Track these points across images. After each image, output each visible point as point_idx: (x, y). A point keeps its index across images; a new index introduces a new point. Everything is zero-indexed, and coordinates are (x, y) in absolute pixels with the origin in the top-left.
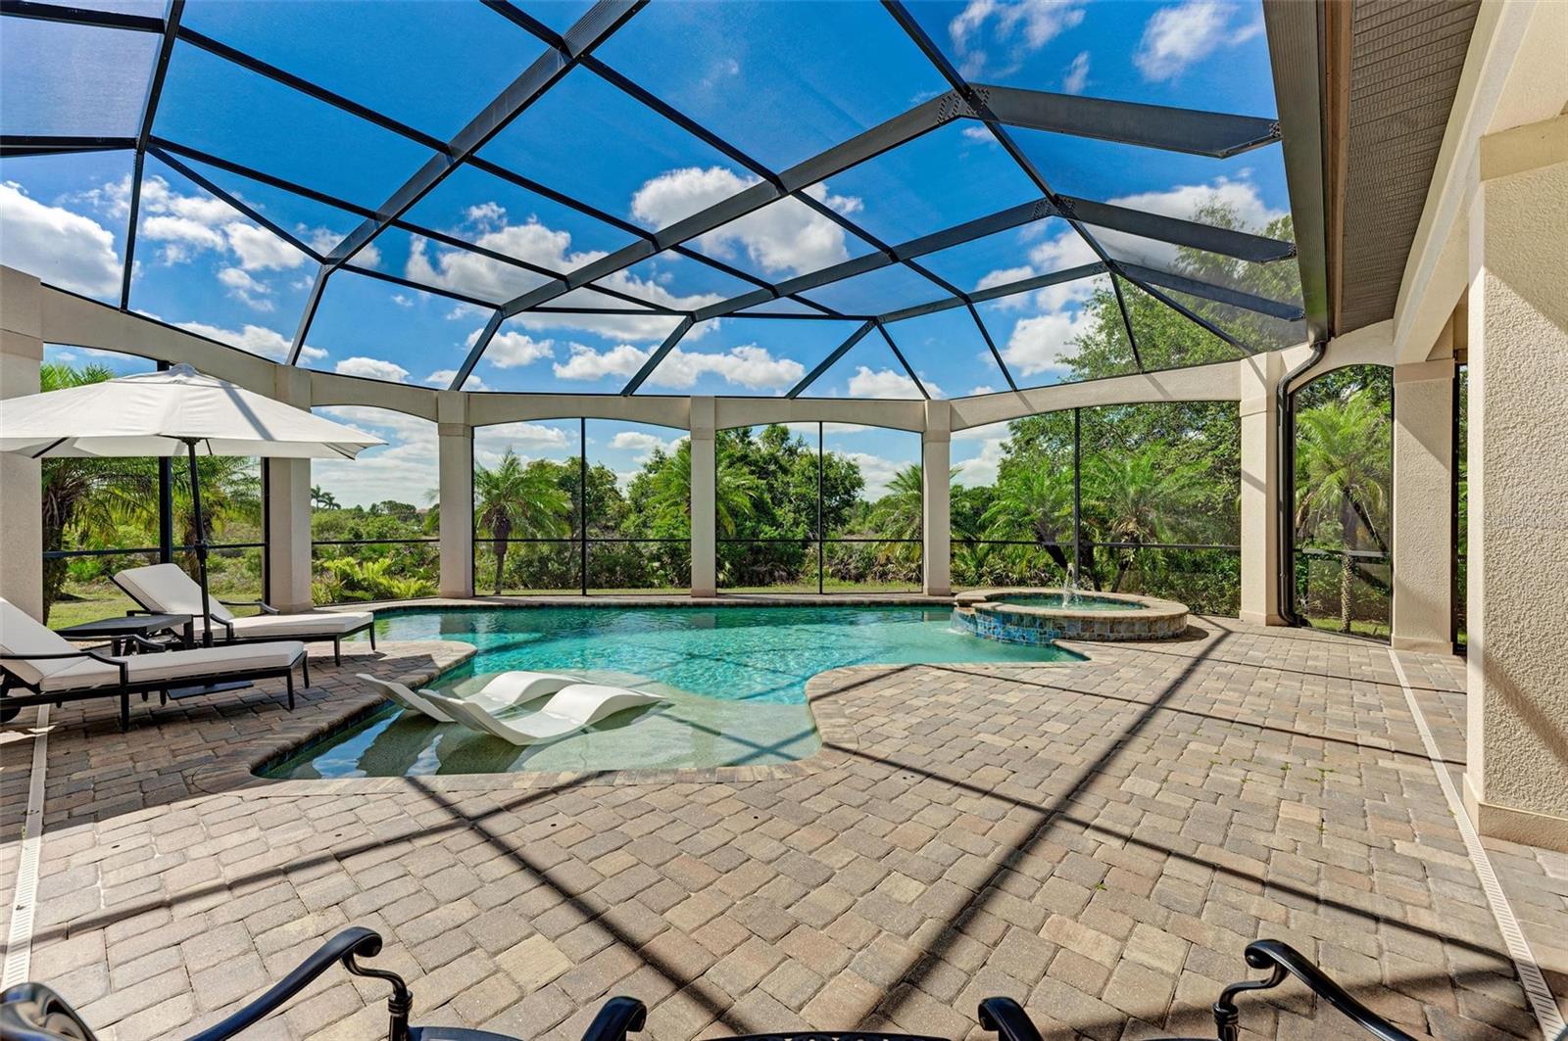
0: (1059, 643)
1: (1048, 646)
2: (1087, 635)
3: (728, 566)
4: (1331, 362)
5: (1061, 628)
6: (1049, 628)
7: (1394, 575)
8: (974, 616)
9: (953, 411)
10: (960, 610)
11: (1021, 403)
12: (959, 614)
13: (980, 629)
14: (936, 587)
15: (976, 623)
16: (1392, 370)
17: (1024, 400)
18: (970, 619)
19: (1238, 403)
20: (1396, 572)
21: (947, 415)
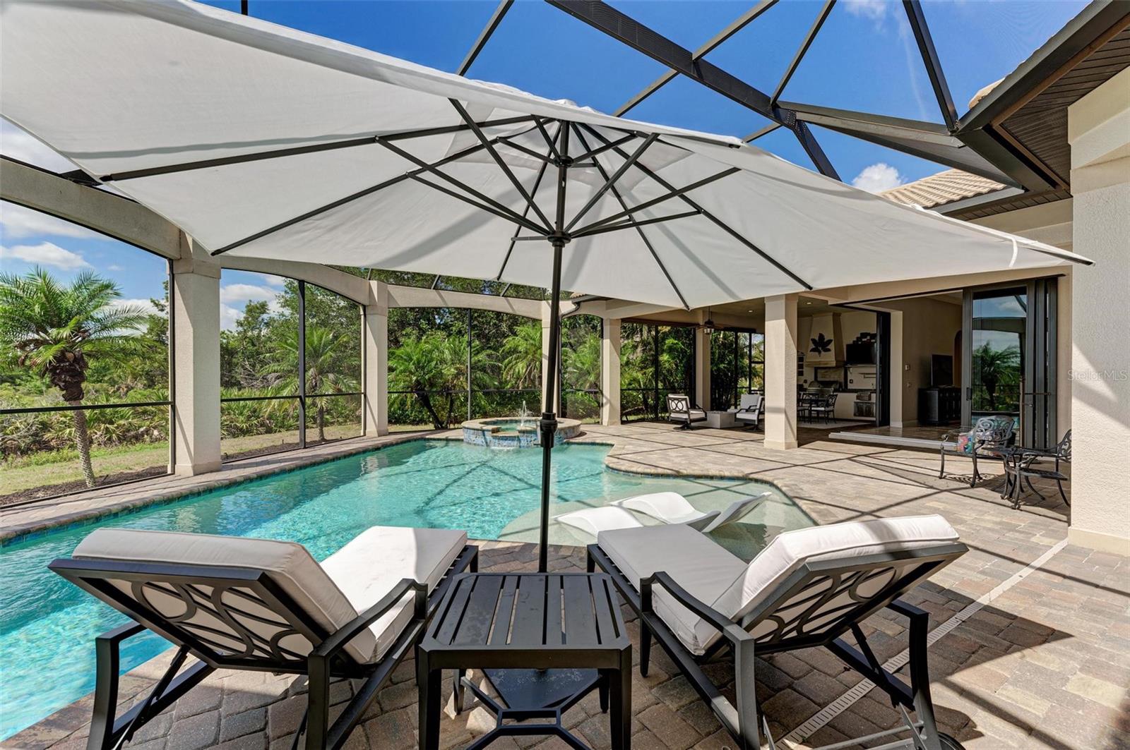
4: (581, 312)
7: (606, 398)
8: (518, 437)
9: (389, 293)
10: (495, 434)
11: (438, 298)
12: (495, 437)
13: (523, 443)
14: (382, 429)
15: (519, 440)
16: (602, 319)
17: (441, 297)
18: (512, 438)
19: (541, 321)
20: (608, 397)
21: (387, 295)
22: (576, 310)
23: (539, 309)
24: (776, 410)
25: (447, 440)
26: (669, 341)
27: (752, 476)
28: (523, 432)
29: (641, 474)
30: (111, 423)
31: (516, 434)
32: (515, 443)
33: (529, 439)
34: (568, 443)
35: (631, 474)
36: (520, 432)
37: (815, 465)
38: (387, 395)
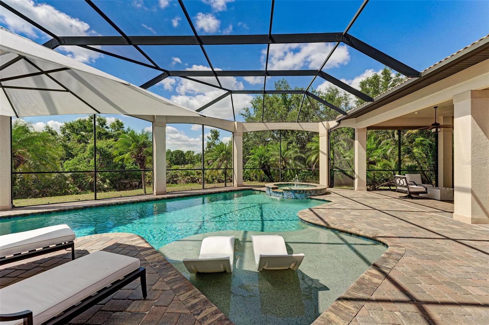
0: (312, 197)
1: (307, 199)
2: (316, 194)
3: (108, 181)
4: (341, 126)
5: (311, 193)
6: (308, 193)
7: (356, 175)
8: (282, 192)
9: (243, 126)
10: (273, 190)
11: (265, 126)
12: (273, 192)
13: (285, 196)
14: (239, 184)
15: (283, 194)
16: (354, 129)
17: (266, 125)
18: (280, 193)
19: (318, 133)
20: (357, 174)
21: (242, 127)
22: (338, 125)
23: (318, 127)
24: (463, 190)
25: (260, 191)
26: (418, 139)
27: (379, 239)
28: (285, 190)
29: (308, 222)
30: (189, 176)
31: (282, 191)
32: (281, 195)
33: (288, 194)
34: (311, 199)
35: (304, 221)
36: (284, 190)
37: (459, 241)
38: (242, 170)
